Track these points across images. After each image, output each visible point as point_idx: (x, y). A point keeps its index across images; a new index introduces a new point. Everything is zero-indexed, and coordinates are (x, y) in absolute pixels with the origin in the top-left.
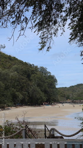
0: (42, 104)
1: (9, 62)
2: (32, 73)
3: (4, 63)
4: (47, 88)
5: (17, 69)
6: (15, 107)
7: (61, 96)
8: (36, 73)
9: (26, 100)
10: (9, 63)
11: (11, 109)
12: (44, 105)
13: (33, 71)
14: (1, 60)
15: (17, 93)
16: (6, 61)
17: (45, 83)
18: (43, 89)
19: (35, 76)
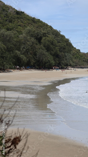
0: (52, 69)
1: (32, 24)
2: (44, 36)
3: (26, 25)
4: (58, 52)
5: (30, 31)
6: (19, 70)
7: (84, 61)
8: (48, 36)
9: (32, 63)
10: (31, 26)
11: (13, 71)
12: (54, 69)
13: (45, 33)
14: (24, 22)
15: (22, 56)
16: (29, 24)
17: (57, 46)
18: (53, 52)
19: (46, 39)
